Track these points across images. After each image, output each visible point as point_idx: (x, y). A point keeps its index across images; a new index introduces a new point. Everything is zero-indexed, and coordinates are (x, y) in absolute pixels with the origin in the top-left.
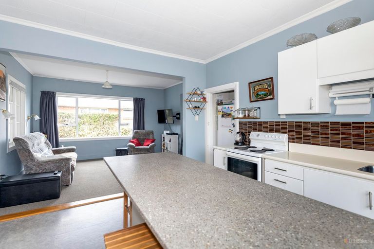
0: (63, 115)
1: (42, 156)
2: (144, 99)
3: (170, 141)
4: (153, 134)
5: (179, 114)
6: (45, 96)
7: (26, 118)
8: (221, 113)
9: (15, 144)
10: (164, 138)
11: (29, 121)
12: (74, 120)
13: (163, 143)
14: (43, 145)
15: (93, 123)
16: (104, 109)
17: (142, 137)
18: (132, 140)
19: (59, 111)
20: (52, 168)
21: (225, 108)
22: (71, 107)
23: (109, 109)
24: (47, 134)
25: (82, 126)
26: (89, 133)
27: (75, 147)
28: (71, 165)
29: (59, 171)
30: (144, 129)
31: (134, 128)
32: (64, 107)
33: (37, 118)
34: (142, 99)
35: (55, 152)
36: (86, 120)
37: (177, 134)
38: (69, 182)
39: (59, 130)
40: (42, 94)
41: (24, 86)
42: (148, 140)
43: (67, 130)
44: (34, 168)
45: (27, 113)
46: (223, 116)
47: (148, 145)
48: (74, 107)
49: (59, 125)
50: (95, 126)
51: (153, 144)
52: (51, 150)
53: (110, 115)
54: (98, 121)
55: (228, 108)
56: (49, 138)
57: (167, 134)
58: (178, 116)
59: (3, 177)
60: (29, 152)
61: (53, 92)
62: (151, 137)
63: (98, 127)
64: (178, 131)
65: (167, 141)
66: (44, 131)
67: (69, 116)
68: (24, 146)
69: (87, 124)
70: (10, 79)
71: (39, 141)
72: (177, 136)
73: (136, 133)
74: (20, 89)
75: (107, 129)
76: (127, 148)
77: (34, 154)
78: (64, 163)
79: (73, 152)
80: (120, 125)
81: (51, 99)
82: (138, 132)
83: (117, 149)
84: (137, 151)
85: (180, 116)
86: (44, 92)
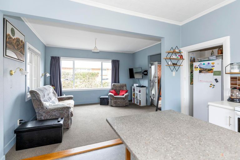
0: (65, 73)
1: (50, 105)
2: (119, 61)
3: (140, 92)
4: (126, 86)
5: (146, 71)
6: (53, 60)
7: (41, 75)
8: (199, 69)
9: (31, 95)
10: (134, 89)
11: (43, 77)
12: (71, 76)
13: (133, 93)
14: (51, 95)
15: (82, 78)
16: (89, 69)
18: (111, 91)
19: (62, 71)
20: (56, 114)
21: (204, 64)
23: (92, 69)
24: (54, 86)
25: (76, 80)
26: (80, 85)
27: (72, 96)
28: (70, 112)
29: (62, 118)
30: (119, 83)
31: (112, 82)
32: (65, 68)
33: (48, 75)
34: (117, 60)
35: (60, 100)
36: (78, 77)
37: (145, 87)
38: (69, 126)
39: (62, 83)
40: (51, 59)
41: (40, 53)
42: (123, 90)
43: (67, 83)
44: (44, 114)
45: (41, 71)
46: (200, 72)
47: (123, 95)
48: (72, 68)
49: (62, 80)
50: (84, 80)
51: (127, 94)
52: (56, 98)
53: (93, 73)
54: (86, 77)
55: (209, 64)
56: (56, 89)
57: (137, 86)
58: (146, 73)
59: (21, 122)
60: (40, 101)
61: (59, 57)
62: (125, 88)
63: (86, 80)
64: (147, 85)
65: (137, 92)
66: (53, 84)
67: (68, 74)
68: (37, 97)
69: (79, 79)
70: (28, 45)
71: (49, 92)
72: (145, 88)
73: (114, 85)
74: (36, 54)
75: (91, 82)
76: (107, 97)
77: (44, 103)
78: (65, 110)
79: (71, 99)
80: (102, 79)
81: (57, 61)
82: (115, 85)
83: (101, 97)
84: (115, 99)
85: (147, 73)
86: (52, 57)
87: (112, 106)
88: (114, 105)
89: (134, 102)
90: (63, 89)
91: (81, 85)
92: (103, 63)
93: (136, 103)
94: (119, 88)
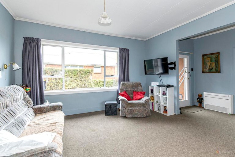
0: (52, 70)
2: (129, 50)
3: (164, 94)
4: (141, 86)
5: (173, 63)
6: (28, 43)
10: (152, 90)
15: (73, 76)
16: (81, 66)
17: (130, 90)
18: (121, 93)
22: (58, 65)
23: (84, 66)
24: (30, 87)
30: (128, 81)
31: (120, 81)
33: (16, 67)
34: (126, 49)
36: (68, 75)
37: (173, 86)
40: (25, 40)
50: (75, 79)
53: (86, 70)
54: (77, 75)
58: (172, 66)
61: (37, 39)
63: (77, 79)
64: (175, 84)
65: (157, 94)
66: (28, 83)
69: (69, 77)
72: (173, 88)
73: (123, 84)
75: (84, 81)
79: (59, 110)
80: (105, 76)
81: (34, 46)
82: (125, 83)
83: (106, 103)
84: (131, 107)
85: (175, 66)
86: (27, 38)
87: (125, 117)
88: (129, 116)
89: (153, 108)
90: (46, 92)
91: (73, 85)
92: (106, 52)
93: (156, 109)
94: (131, 89)
